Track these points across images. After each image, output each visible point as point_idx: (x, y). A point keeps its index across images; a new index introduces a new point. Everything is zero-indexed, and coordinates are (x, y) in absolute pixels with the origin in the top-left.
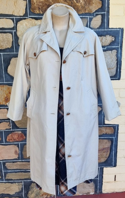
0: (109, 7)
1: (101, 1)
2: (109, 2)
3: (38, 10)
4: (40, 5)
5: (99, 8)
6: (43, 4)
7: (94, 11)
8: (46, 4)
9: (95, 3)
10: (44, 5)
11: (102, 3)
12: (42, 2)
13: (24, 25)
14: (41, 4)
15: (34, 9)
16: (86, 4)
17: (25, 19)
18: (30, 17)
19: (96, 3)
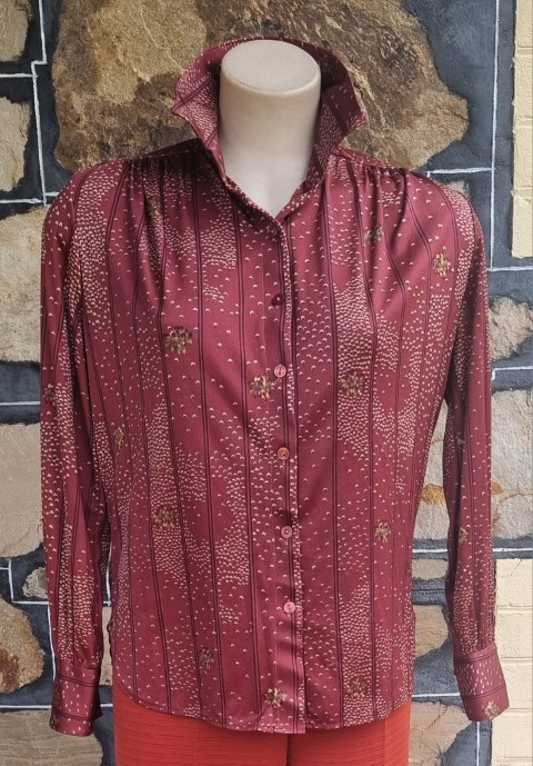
0: (510, 138)
1: (464, 101)
2: (512, 108)
3: (96, 155)
4: (109, 131)
5: (452, 145)
6: (124, 119)
7: (423, 161)
8: (142, 122)
9: (431, 112)
10: (134, 128)
11: (470, 113)
12: (118, 111)
13: (23, 243)
14: (112, 122)
15: (76, 152)
16: (378, 119)
17: (24, 209)
18: (50, 200)
19: (436, 114)
